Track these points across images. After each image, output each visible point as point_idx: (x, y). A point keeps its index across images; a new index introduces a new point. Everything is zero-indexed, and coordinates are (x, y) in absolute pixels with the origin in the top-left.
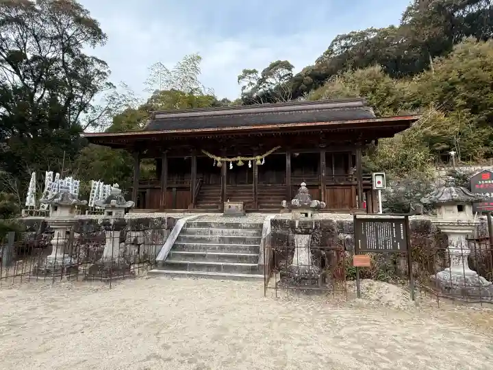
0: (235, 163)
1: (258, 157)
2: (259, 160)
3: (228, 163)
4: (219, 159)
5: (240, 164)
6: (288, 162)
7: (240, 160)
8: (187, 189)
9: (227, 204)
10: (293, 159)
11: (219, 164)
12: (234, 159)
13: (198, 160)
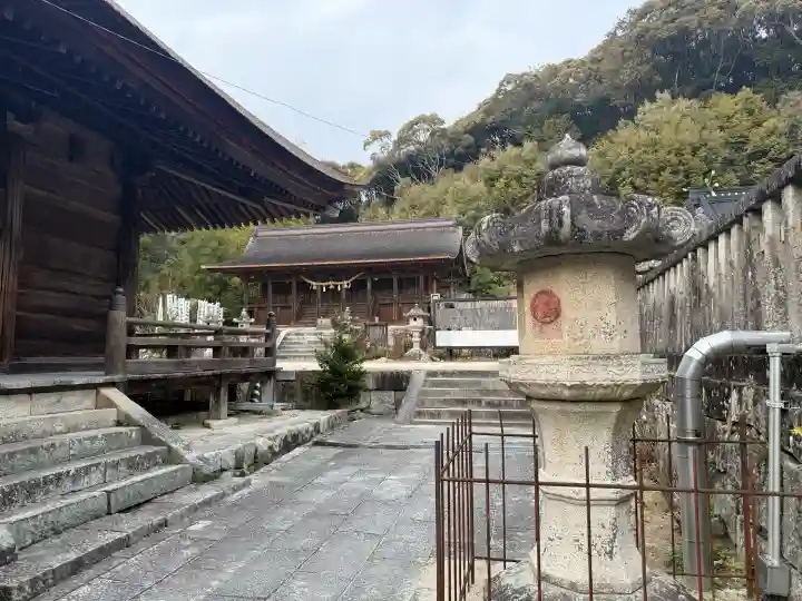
0: (327, 287)
1: (345, 282)
2: (346, 284)
3: (322, 287)
4: (314, 283)
5: (331, 287)
6: (369, 285)
7: (331, 284)
8: (289, 307)
9: (319, 321)
10: (373, 283)
11: (314, 288)
12: (327, 284)
13: (298, 284)
